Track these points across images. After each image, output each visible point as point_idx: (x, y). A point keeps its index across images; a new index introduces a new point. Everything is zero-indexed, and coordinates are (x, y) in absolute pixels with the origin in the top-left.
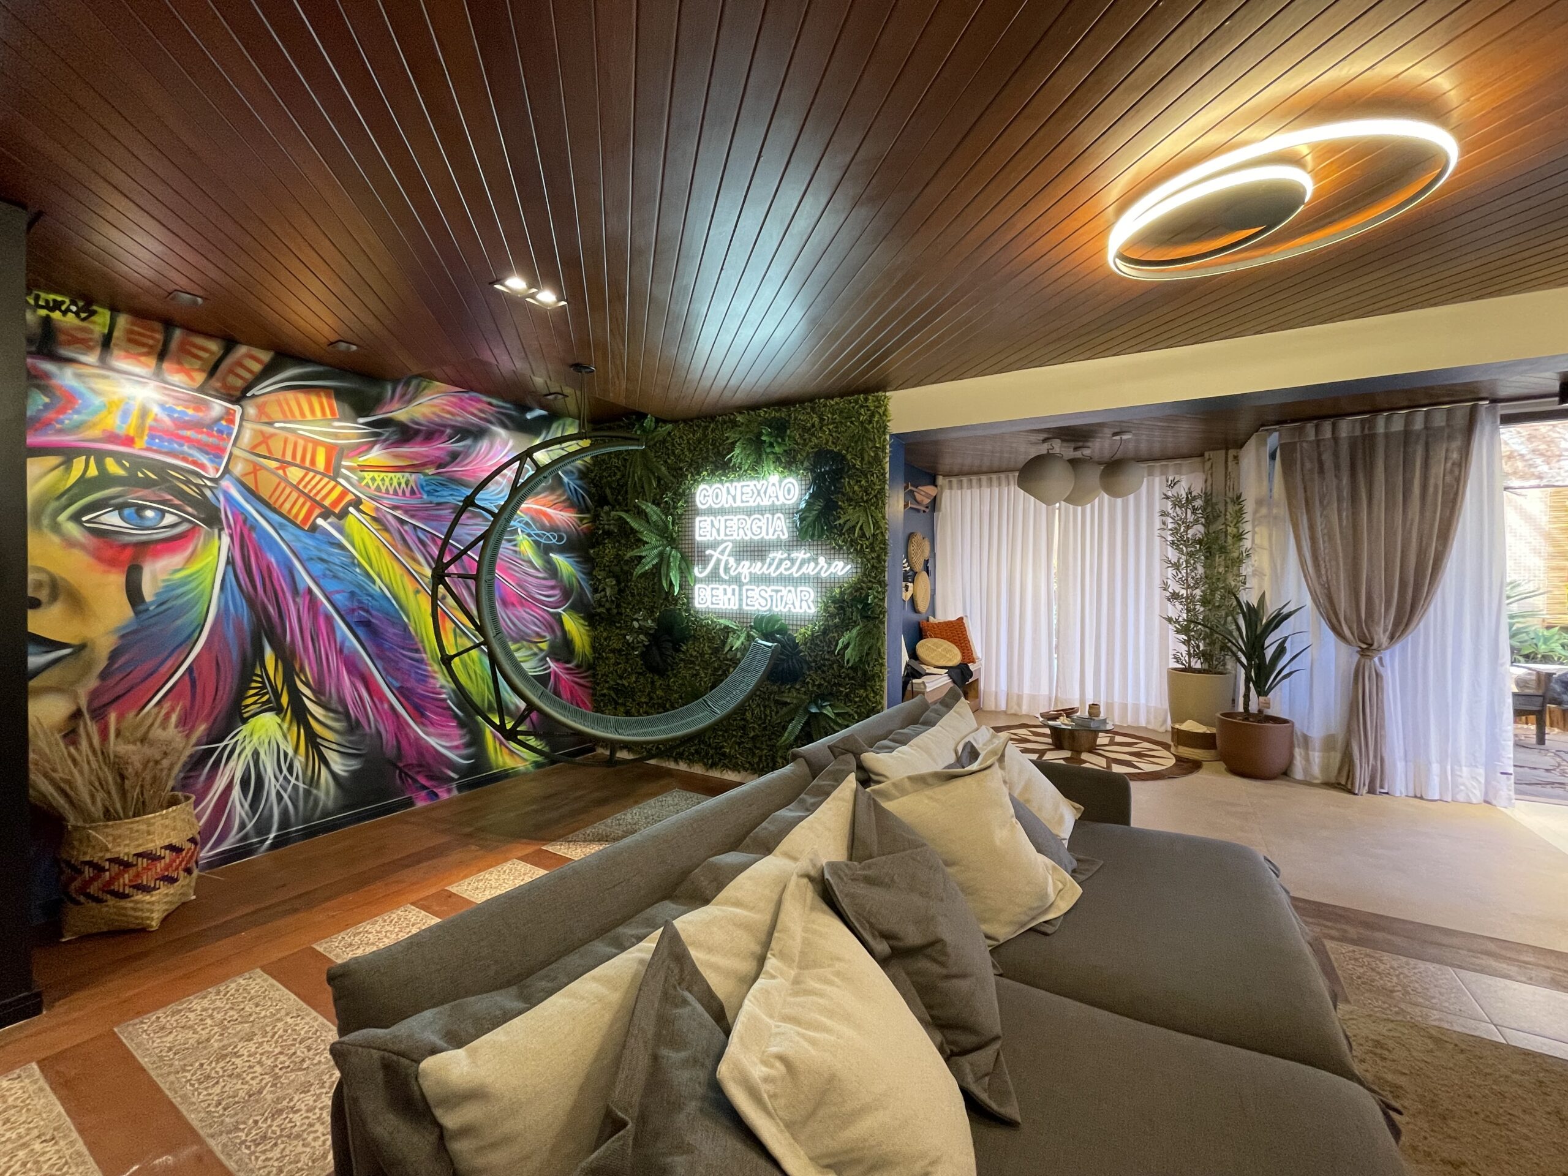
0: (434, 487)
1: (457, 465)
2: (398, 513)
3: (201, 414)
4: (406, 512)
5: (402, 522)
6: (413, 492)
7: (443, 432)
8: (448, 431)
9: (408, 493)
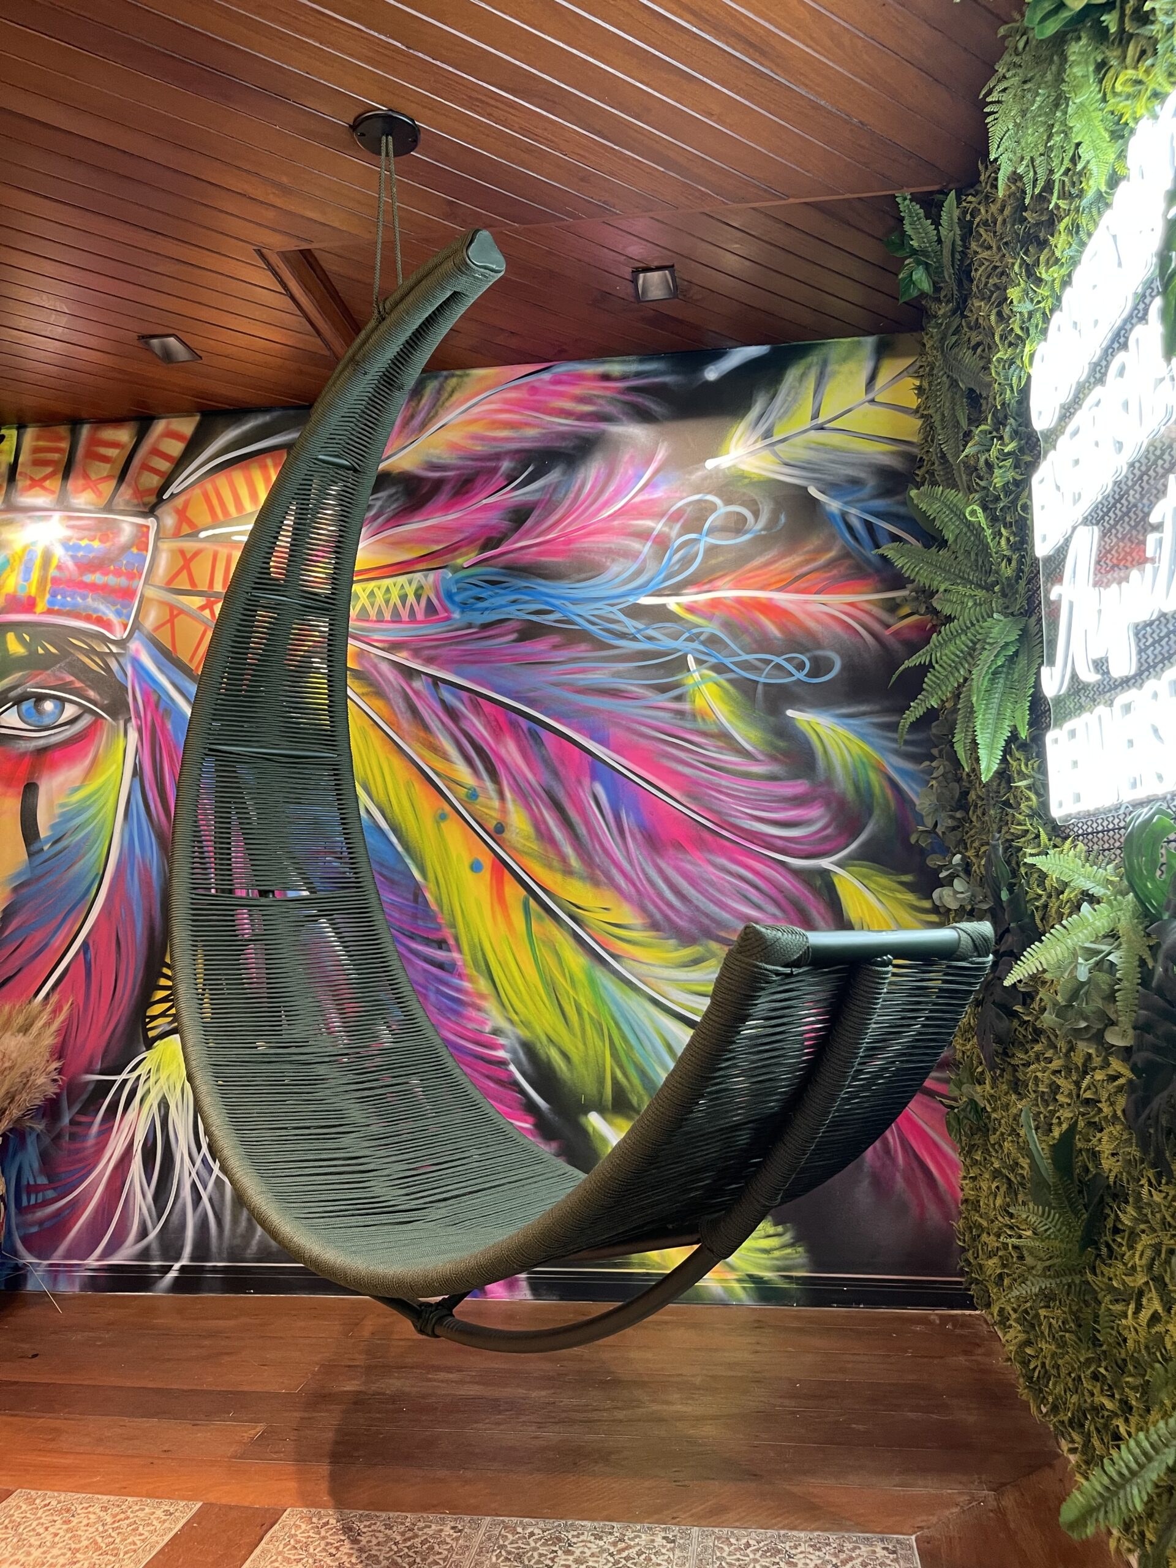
0: (476, 591)
1: (527, 534)
2: (402, 657)
3: (108, 544)
4: (416, 653)
5: (409, 673)
6: (431, 608)
7: (495, 470)
8: (506, 465)
9: (420, 616)
